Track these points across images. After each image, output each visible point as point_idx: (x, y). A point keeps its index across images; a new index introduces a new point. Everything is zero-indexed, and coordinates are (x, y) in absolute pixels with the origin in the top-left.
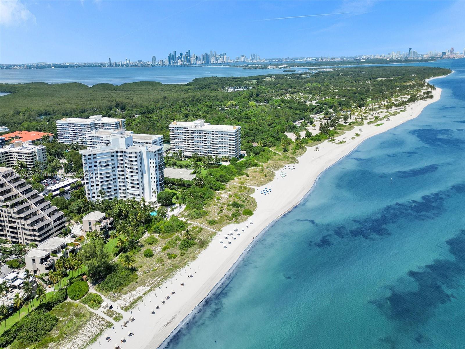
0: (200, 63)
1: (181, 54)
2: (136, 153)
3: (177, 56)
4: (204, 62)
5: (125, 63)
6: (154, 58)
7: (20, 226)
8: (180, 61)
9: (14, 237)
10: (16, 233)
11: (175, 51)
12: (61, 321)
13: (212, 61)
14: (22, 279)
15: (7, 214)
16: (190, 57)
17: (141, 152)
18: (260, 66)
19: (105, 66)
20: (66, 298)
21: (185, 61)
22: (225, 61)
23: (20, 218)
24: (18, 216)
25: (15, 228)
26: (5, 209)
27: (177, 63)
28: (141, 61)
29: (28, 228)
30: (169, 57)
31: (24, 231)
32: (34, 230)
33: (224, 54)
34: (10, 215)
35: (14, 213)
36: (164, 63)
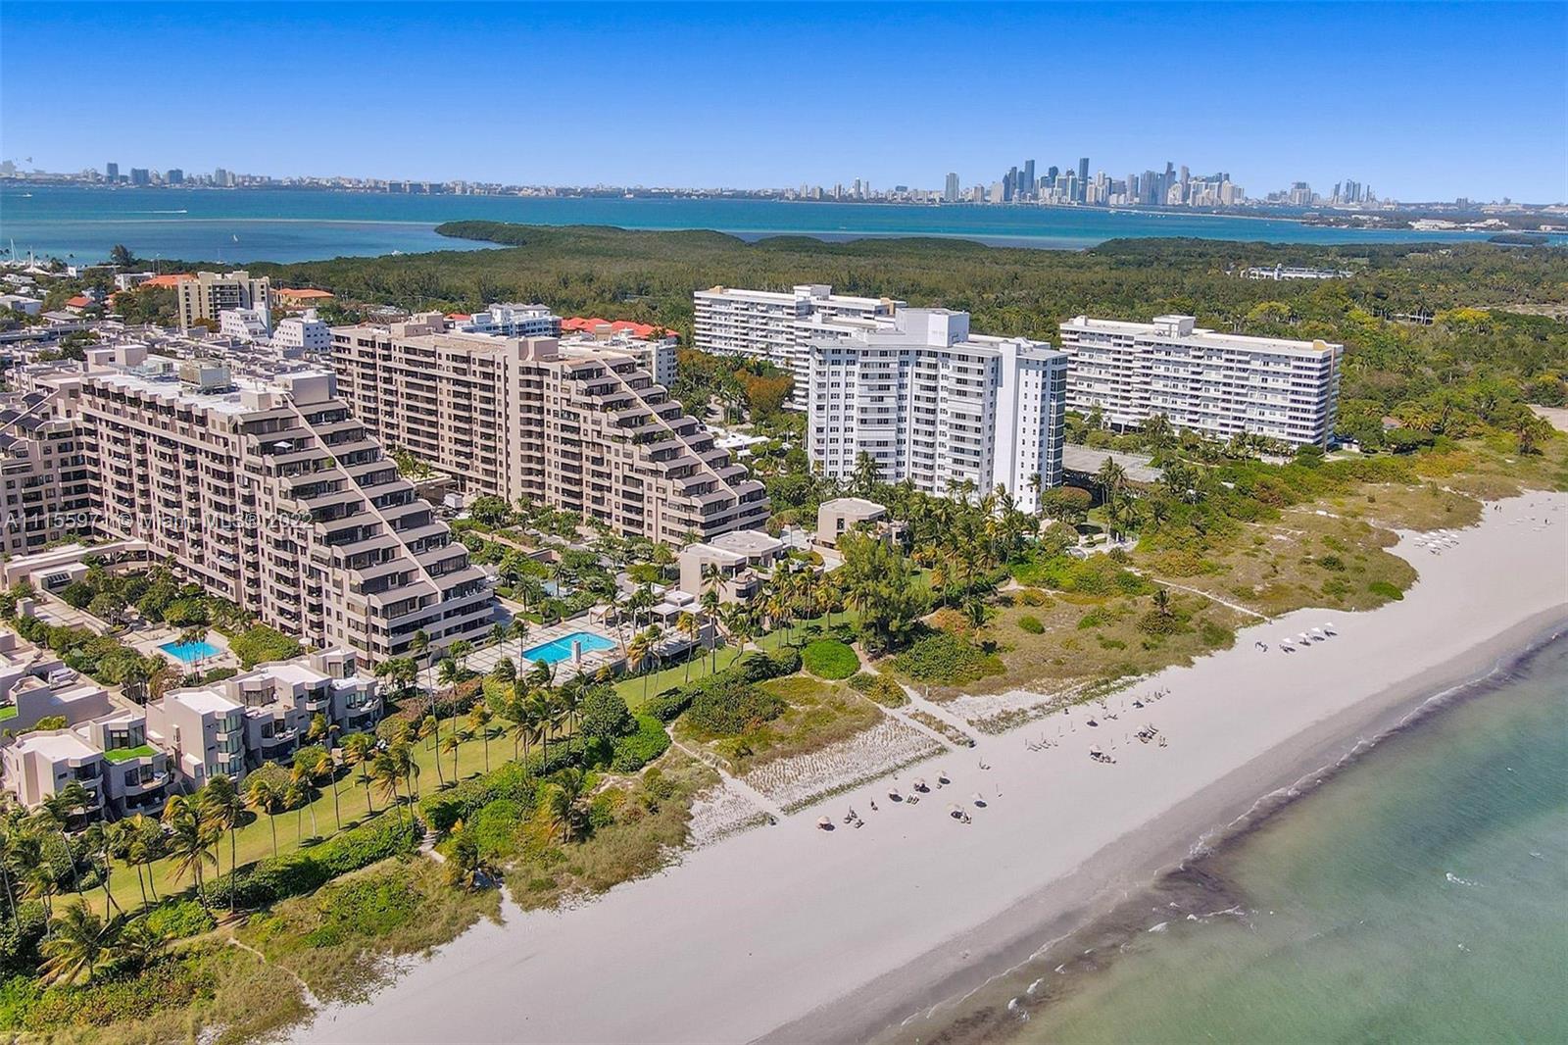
0: (1122, 202)
1: (1054, 171)
2: (981, 360)
3: (1037, 177)
4: (1137, 200)
5: (852, 191)
6: (953, 180)
7: (654, 494)
8: (1044, 193)
9: (631, 522)
10: (640, 511)
11: (1033, 162)
12: (794, 712)
13: (1170, 196)
14: (676, 604)
15: (621, 459)
16: (1086, 181)
17: (997, 360)
18: (1377, 218)
19: (788, 198)
20: (797, 668)
21: (1065, 194)
22: (1226, 200)
23: (656, 473)
24: (652, 466)
25: (640, 498)
26: (619, 446)
27: (1035, 197)
28: (904, 189)
29: (671, 498)
30: (1007, 180)
31: (662, 509)
32: (690, 508)
33: (1220, 178)
34: (630, 461)
35: (642, 458)
36: (987, 198)
